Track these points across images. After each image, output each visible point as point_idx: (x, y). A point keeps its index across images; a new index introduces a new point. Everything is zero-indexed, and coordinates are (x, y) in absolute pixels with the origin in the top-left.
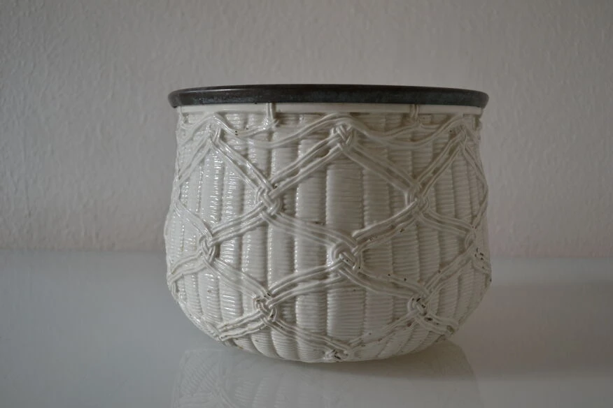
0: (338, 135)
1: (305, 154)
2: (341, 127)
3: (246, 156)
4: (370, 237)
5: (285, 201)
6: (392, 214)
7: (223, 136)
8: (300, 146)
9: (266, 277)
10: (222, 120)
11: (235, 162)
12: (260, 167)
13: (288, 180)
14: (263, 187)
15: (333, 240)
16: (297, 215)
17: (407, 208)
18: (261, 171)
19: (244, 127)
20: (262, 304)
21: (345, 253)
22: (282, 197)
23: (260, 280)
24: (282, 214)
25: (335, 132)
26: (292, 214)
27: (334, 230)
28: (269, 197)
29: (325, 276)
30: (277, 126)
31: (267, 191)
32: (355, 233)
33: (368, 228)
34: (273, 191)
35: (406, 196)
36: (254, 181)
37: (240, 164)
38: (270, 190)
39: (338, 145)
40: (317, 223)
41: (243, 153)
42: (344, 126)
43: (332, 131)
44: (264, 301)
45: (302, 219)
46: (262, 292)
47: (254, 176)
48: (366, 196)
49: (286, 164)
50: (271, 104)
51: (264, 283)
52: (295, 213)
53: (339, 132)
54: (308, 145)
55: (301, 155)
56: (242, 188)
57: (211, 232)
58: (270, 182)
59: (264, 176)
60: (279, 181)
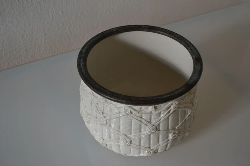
0: (174, 107)
1: (164, 115)
2: (175, 104)
3: (141, 118)
4: (180, 127)
5: (157, 128)
6: (185, 117)
7: (131, 112)
8: (161, 113)
9: (150, 146)
10: (131, 108)
11: (137, 119)
12: (148, 121)
13: (158, 122)
14: (150, 126)
15: (171, 133)
16: (161, 130)
17: (189, 113)
18: (148, 122)
19: (141, 110)
20: (149, 153)
21: (175, 134)
22: (156, 127)
23: (148, 147)
24: (157, 131)
25: (173, 106)
26: (159, 130)
27: (171, 130)
28: (152, 129)
29: (168, 141)
30: (155, 110)
31: (151, 127)
32: (176, 128)
33: (180, 124)
34: (154, 127)
35: (189, 111)
36: (146, 125)
37: (139, 120)
38: (152, 127)
39: (174, 109)
40: (167, 130)
41: (140, 117)
42: (176, 104)
43: (172, 106)
44: (150, 152)
45: (162, 131)
46: (149, 150)
47: (145, 123)
48: (179, 117)
49: (157, 118)
50: (153, 106)
51: (149, 148)
52: (160, 129)
53: (174, 106)
54: (165, 112)
55: (162, 116)
56: (141, 126)
57: (128, 137)
58: (152, 124)
59: (150, 123)
60: (155, 124)
